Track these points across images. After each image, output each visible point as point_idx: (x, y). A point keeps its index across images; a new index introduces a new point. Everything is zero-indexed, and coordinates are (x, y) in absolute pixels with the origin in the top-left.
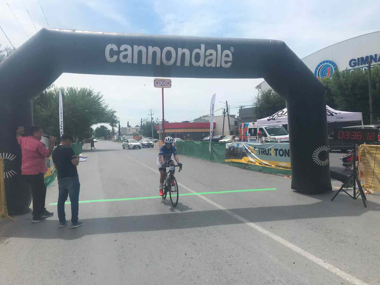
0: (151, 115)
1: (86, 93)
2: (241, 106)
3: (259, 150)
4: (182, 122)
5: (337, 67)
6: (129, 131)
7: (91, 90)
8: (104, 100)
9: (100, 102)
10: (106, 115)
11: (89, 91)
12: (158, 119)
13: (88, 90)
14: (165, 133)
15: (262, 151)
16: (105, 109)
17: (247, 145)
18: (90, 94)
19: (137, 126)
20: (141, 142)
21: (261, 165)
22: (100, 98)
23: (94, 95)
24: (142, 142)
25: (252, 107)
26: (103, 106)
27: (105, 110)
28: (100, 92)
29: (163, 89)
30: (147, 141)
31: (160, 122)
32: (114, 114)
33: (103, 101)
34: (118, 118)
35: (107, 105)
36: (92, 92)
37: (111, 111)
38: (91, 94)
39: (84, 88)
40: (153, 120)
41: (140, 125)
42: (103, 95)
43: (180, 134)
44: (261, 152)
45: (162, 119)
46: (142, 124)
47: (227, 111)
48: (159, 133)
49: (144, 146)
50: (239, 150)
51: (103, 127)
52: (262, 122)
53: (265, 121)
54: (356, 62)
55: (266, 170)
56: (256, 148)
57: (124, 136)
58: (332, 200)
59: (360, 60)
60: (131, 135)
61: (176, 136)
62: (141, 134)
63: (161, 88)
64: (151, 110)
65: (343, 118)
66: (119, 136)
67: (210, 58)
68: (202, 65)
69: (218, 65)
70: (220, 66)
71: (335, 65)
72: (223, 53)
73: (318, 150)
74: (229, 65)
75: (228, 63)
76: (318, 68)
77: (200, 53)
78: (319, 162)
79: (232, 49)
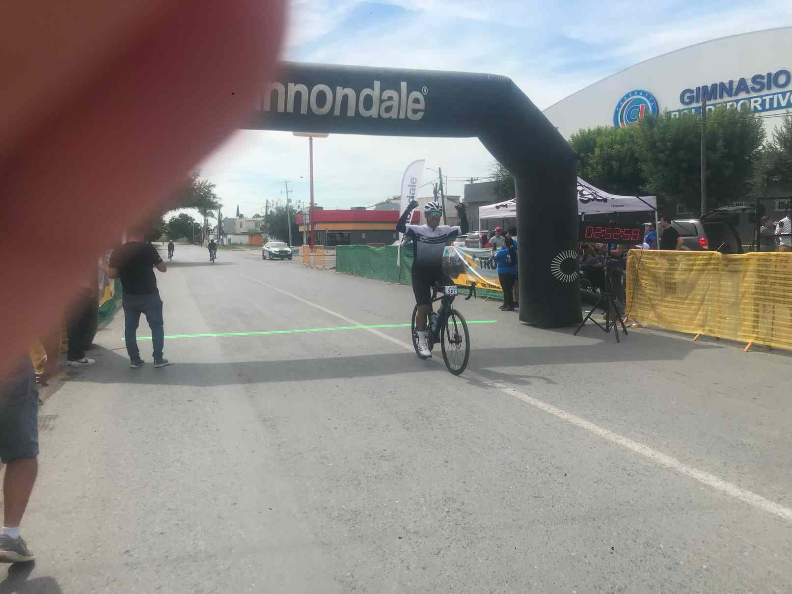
0: (287, 192)
2: (472, 178)
3: (481, 261)
4: (350, 209)
5: (657, 103)
6: (241, 226)
10: (197, 193)
12: (301, 202)
14: (317, 231)
15: (485, 261)
16: (194, 180)
17: (463, 253)
19: (258, 216)
20: (267, 249)
21: (483, 287)
24: (269, 248)
25: (488, 181)
27: (192, 182)
29: (311, 140)
30: (278, 246)
31: (305, 206)
32: (210, 191)
34: (219, 198)
37: (207, 184)
40: (290, 204)
41: (265, 214)
43: (346, 234)
44: (483, 265)
45: (310, 201)
46: (269, 213)
47: (441, 189)
48: (302, 232)
49: (273, 256)
50: (450, 262)
51: (184, 217)
52: (488, 211)
53: (492, 210)
54: (693, 96)
55: (492, 295)
56: (476, 257)
57: (229, 236)
58: (575, 335)
59: (701, 90)
60: (244, 234)
61: (339, 239)
62: (266, 233)
63: (307, 138)
64: (286, 182)
65: (623, 206)
66: (220, 237)
67: (388, 103)
68: (375, 115)
69: (402, 116)
70: (404, 118)
71: (653, 101)
72: (410, 96)
73: (559, 256)
74: (420, 115)
75: (418, 112)
76: (622, 104)
77: (373, 96)
78: (562, 276)
79: (425, 90)
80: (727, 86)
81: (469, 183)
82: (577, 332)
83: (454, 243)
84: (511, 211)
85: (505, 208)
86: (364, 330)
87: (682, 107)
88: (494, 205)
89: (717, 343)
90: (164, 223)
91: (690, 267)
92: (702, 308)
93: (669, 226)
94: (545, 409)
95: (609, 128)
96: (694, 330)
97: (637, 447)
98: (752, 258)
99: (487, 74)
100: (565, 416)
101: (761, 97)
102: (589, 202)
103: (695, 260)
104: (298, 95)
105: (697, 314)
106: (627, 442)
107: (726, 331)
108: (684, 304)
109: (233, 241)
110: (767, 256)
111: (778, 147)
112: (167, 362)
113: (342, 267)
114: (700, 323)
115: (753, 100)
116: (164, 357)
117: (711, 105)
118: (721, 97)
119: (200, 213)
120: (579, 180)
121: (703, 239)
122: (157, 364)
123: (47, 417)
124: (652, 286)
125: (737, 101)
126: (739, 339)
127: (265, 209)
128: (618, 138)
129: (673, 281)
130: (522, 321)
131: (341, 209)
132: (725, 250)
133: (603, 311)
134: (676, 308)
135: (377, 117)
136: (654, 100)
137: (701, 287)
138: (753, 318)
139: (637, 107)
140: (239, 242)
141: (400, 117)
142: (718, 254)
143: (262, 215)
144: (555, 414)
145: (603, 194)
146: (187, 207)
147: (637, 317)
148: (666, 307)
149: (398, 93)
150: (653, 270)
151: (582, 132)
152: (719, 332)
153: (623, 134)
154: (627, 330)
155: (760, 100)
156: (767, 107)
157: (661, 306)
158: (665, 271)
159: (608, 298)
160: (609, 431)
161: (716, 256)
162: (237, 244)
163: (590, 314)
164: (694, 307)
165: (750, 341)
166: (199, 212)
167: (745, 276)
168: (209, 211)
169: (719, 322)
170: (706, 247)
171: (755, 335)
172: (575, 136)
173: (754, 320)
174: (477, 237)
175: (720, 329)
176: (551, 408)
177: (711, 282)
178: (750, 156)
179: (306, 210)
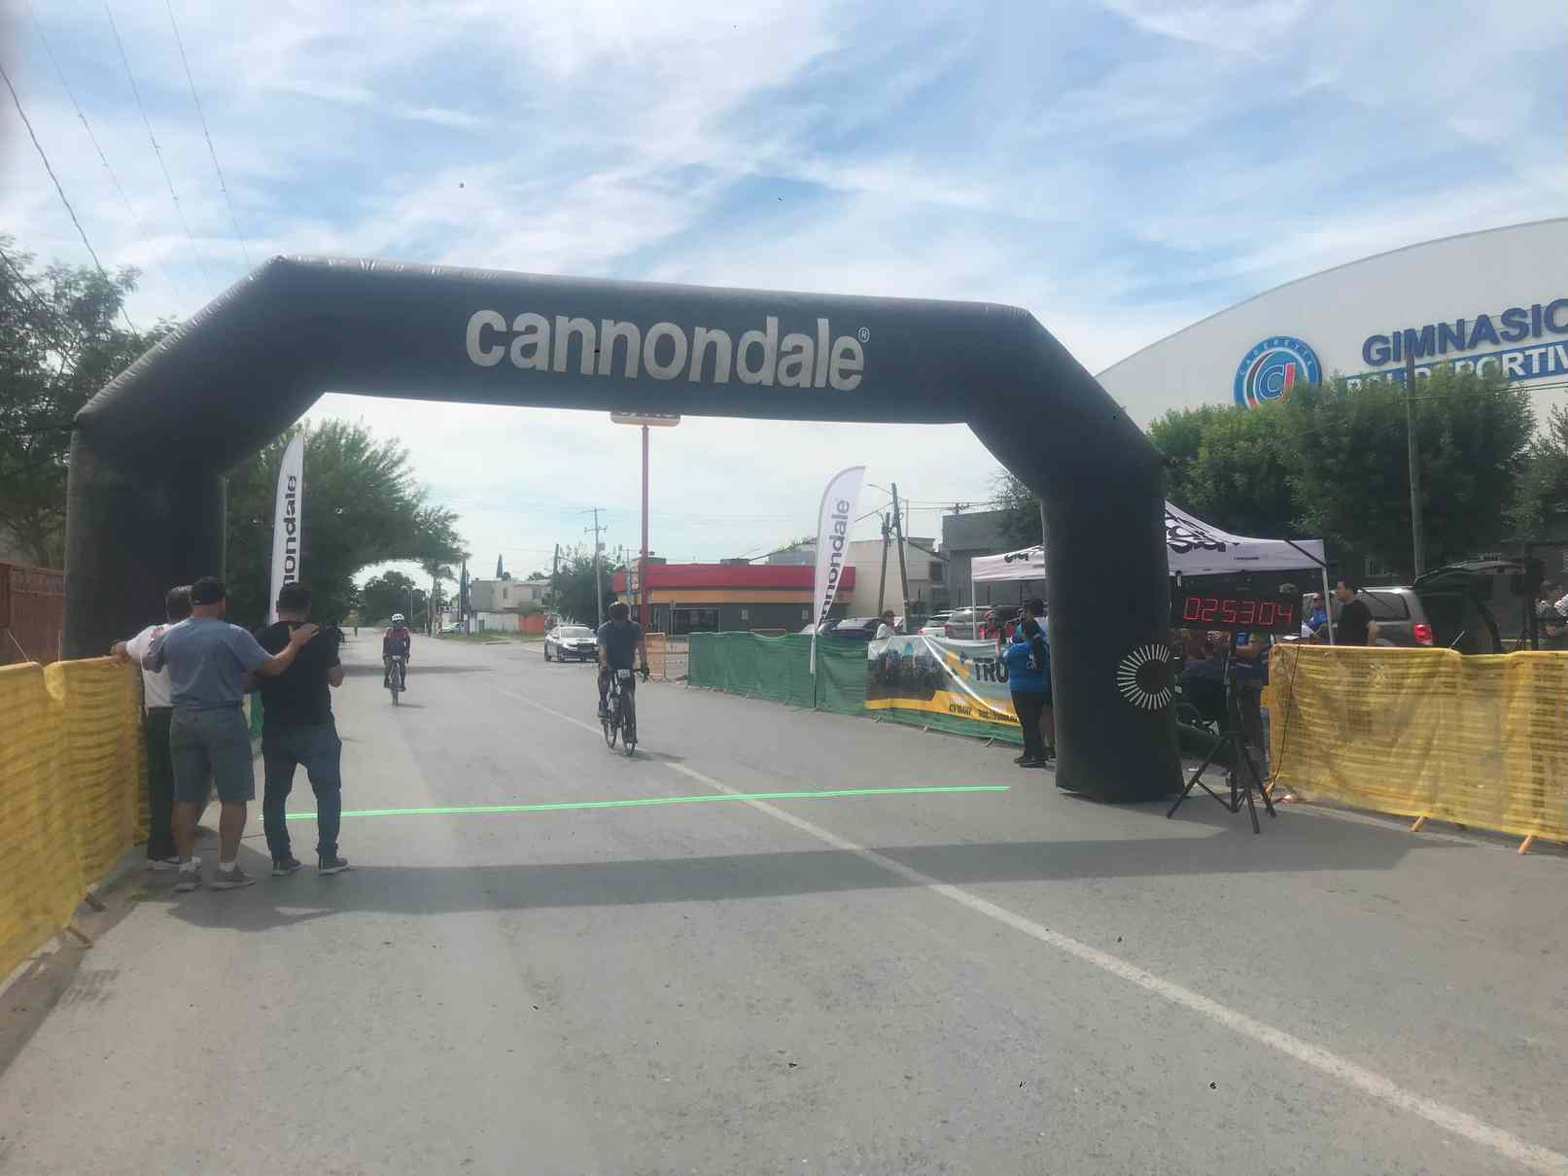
0: (597, 534)
1: (343, 441)
2: (957, 504)
3: (977, 666)
4: (719, 563)
5: (1317, 361)
6: (505, 596)
7: (360, 432)
8: (411, 470)
9: (393, 480)
10: (420, 530)
11: (354, 435)
12: (623, 548)
13: (351, 430)
14: (652, 605)
15: (984, 666)
16: (417, 506)
17: (942, 649)
18: (356, 445)
19: (538, 576)
20: (555, 641)
21: (982, 719)
22: (396, 464)
23: (375, 451)
24: (557, 638)
25: (990, 510)
26: (407, 493)
27: (413, 509)
28: (398, 440)
29: (645, 431)
30: (576, 634)
31: (631, 557)
32: (447, 527)
33: (406, 473)
34: (464, 541)
35: (422, 490)
36: (362, 439)
37: (441, 514)
38: (362, 446)
39: (334, 420)
40: (602, 553)
41: (552, 573)
42: (406, 452)
43: (710, 611)
44: (982, 672)
45: (640, 548)
46: (560, 571)
47: (897, 524)
49: (565, 656)
50: (915, 666)
51: (394, 578)
52: (988, 568)
53: (996, 565)
54: (1389, 348)
55: (999, 735)
56: (967, 658)
57: (481, 616)
58: (1169, 816)
59: (1402, 339)
60: (510, 611)
61: (695, 619)
62: (553, 609)
63: (640, 427)
64: (596, 511)
65: (1257, 558)
66: (462, 617)
67: (794, 358)
68: (768, 380)
69: (820, 383)
70: (824, 385)
71: (1310, 355)
72: (835, 346)
73: (1134, 656)
74: (854, 381)
75: (850, 376)
76: (1250, 364)
77: (763, 344)
78: (1138, 697)
79: (865, 333)
80: (1454, 329)
81: (951, 513)
82: (1174, 809)
83: (924, 629)
84: (1036, 566)
85: (1023, 561)
86: (742, 802)
87: (1366, 369)
88: (1003, 556)
89: (1463, 837)
90: (356, 591)
91: (1400, 681)
92: (1427, 763)
93: (1352, 598)
94: (1111, 968)
95: (1226, 408)
96: (1413, 808)
97: (1305, 1052)
98: (1523, 663)
99: (984, 304)
100: (1153, 983)
101: (1522, 350)
102: (1188, 550)
103: (1409, 666)
104: (621, 342)
105: (1417, 776)
106: (1285, 1040)
107: (1477, 812)
108: (1389, 754)
109: (487, 626)
110: (1551, 659)
111: (1562, 446)
112: (344, 862)
113: (701, 675)
114: (1425, 793)
115: (1504, 356)
116: (340, 854)
117: (1424, 366)
118: (1443, 350)
119: (425, 571)
120: (1169, 507)
121: (1420, 626)
122: (325, 867)
123: (97, 974)
124: (1321, 717)
125: (1476, 359)
126: (1505, 829)
127: (553, 562)
128: (1244, 427)
129: (1364, 708)
130: (1062, 787)
131: (700, 563)
132: (1465, 648)
133: (1225, 769)
134: (1374, 763)
135: (771, 385)
136: (1312, 356)
137: (1422, 721)
138: (1532, 786)
139: (1280, 369)
140: (500, 628)
141: (816, 386)
142: (1453, 654)
143: (546, 574)
144: (1133, 979)
145: (1219, 535)
146: (399, 558)
147: (1298, 780)
148: (1354, 760)
149: (812, 337)
150: (1322, 686)
151: (1173, 417)
152: (1466, 813)
153: (1255, 422)
154: (1275, 807)
155: (1520, 357)
156: (1536, 369)
157: (1343, 758)
158: (1347, 688)
159: (1233, 742)
160: (1245, 1017)
161: (1450, 659)
162: (496, 632)
163: (1198, 774)
164: (1411, 761)
165: (1529, 833)
166: (423, 568)
167: (1511, 698)
168: (444, 566)
169: (1464, 793)
170: (1427, 643)
171: (1537, 821)
172: (1159, 422)
173: (1535, 790)
174: (969, 618)
175: (1465, 806)
176: (1124, 967)
177: (1442, 711)
178: (1506, 464)
179: (632, 565)
